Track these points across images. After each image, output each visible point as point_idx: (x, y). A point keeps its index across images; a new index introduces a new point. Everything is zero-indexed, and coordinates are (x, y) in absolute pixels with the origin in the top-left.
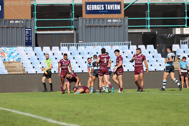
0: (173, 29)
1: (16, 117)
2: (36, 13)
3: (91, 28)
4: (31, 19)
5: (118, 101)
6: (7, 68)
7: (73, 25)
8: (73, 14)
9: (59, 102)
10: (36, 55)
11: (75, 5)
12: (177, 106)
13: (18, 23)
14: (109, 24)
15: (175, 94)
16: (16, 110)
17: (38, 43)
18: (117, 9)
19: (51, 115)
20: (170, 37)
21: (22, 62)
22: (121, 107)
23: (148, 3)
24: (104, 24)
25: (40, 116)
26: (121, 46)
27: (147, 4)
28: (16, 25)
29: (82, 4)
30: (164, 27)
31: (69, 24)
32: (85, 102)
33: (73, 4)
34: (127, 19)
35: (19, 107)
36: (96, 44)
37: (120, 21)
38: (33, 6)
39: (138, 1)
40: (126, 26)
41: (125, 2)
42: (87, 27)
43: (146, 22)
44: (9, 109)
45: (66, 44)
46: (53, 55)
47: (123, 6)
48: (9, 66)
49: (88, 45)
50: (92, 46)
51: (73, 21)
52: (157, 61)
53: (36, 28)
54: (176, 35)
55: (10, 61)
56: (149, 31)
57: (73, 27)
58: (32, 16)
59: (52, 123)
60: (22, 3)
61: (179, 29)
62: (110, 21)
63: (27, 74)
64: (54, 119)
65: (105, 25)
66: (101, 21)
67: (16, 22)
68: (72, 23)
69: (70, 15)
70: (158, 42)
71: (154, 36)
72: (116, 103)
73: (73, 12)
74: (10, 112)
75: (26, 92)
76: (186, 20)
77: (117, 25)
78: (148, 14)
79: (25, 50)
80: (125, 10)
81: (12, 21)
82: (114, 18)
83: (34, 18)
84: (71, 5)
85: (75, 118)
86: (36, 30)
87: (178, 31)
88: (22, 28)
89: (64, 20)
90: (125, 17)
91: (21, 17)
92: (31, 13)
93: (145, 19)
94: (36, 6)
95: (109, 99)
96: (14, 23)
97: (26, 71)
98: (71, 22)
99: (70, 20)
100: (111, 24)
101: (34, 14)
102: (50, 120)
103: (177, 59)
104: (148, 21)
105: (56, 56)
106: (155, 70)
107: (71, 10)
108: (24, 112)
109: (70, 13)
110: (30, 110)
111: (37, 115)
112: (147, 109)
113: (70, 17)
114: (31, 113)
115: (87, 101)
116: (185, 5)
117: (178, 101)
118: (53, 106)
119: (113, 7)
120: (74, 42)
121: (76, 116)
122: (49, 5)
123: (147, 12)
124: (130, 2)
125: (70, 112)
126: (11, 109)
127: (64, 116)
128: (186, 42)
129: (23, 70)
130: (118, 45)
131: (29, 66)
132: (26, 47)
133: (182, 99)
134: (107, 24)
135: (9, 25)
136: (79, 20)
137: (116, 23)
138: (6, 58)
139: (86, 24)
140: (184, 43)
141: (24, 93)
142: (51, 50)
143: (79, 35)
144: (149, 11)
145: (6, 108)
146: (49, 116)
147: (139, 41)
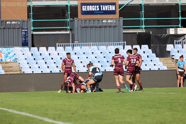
0: (167, 29)
1: (12, 116)
2: (32, 14)
3: (87, 28)
4: (28, 20)
5: (113, 100)
6: (3, 68)
7: (69, 26)
8: (69, 15)
9: (55, 101)
10: (32, 56)
11: (70, 6)
12: (172, 105)
13: (15, 24)
14: (104, 24)
15: (169, 93)
16: (13, 110)
17: (34, 43)
18: (112, 10)
19: (47, 114)
20: (164, 37)
21: (18, 62)
22: (117, 106)
23: (143, 4)
24: (99, 24)
25: (37, 115)
26: (116, 46)
27: (141, 4)
28: (12, 25)
29: (77, 5)
30: (158, 27)
31: (65, 25)
32: (80, 102)
33: (68, 5)
34: (122, 19)
35: (15, 106)
36: (91, 44)
37: (115, 22)
38: (29, 7)
39: (133, 2)
40: (121, 26)
41: (120, 3)
42: (82, 27)
43: (141, 22)
44: (6, 108)
45: (62, 44)
46: (50, 55)
47: (118, 7)
48: (6, 67)
49: (84, 45)
50: (88, 46)
51: (68, 22)
52: (151, 60)
53: (32, 28)
54: (170, 35)
55: (6, 61)
56: (144, 31)
57: (69, 28)
58: (29, 17)
59: (49, 123)
60: (18, 4)
61: (173, 29)
62: (105, 22)
63: (24, 74)
64: (50, 118)
65: (101, 26)
66: (96, 21)
67: (13, 23)
68: (68, 24)
69: (66, 16)
70: (152, 43)
71: (148, 36)
72: (111, 103)
73: (69, 13)
74: (7, 112)
75: (23, 92)
76: (180, 21)
77: (112, 25)
78: (142, 14)
79: (21, 51)
80: (119, 11)
81: (9, 22)
82: (109, 18)
83: (30, 19)
84: (67, 6)
85: (71, 117)
86: (33, 30)
87: (172, 31)
88: (19, 29)
89: (60, 21)
90: (120, 18)
91: (17, 18)
92: (27, 14)
93: (139, 20)
94: (32, 7)
95: (104, 98)
96: (10, 24)
97: (23, 71)
98: (67, 22)
99: (66, 21)
100: (106, 24)
101: (30, 15)
102: (46, 120)
103: (172, 59)
104: (142, 21)
105: (52, 56)
106: (150, 69)
107: (67, 11)
108: (20, 111)
109: (66, 13)
110: (27, 109)
111: (33, 114)
112: (141, 108)
113: (66, 17)
114: (28, 112)
115: (83, 100)
116: (179, 5)
117: (172, 100)
118: (49, 105)
119: (108, 8)
120: (69, 43)
121: (72, 115)
122: (45, 6)
123: (141, 13)
124: (125, 2)
125: (66, 111)
126: (8, 108)
127: (61, 115)
128: (180, 42)
129: (20, 70)
130: (114, 45)
131: (25, 66)
132: (22, 48)
133: (177, 98)
134: (102, 24)
135: (6, 26)
136: (75, 21)
137: (111, 24)
138: (3, 59)
139: (81, 24)
140: (178, 43)
141: (21, 92)
142: (47, 50)
143: (75, 35)
144: (143, 12)
145: (3, 108)
146: (46, 115)
147: (134, 41)
